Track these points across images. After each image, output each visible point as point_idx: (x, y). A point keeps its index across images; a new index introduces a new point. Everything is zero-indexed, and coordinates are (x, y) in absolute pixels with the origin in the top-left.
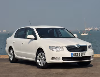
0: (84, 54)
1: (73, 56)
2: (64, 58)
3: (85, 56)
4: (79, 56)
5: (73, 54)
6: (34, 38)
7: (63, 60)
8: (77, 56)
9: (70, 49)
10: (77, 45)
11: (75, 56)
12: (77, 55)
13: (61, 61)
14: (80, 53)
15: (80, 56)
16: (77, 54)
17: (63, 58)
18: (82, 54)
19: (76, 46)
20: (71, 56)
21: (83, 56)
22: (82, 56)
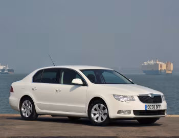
0: (160, 107)
1: (147, 109)
2: (136, 112)
3: (160, 109)
5: (147, 106)
6: (81, 83)
7: (135, 114)
8: (152, 109)
9: (143, 99)
10: (151, 94)
11: (149, 109)
13: (132, 115)
14: (155, 104)
15: (155, 109)
16: (151, 106)
17: (134, 111)
18: (157, 107)
19: (150, 96)
22: (157, 109)
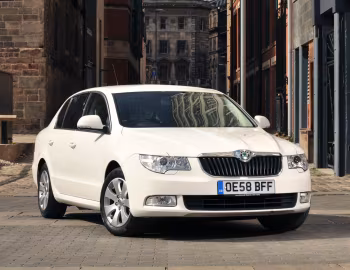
0: (269, 187)
1: (226, 193)
3: (271, 191)
4: (245, 193)
6: (101, 126)
7: (187, 206)
11: (232, 193)
12: (238, 188)
13: (180, 209)
15: (253, 192)
16: (238, 185)
17: (186, 198)
18: (259, 186)
20: (214, 193)
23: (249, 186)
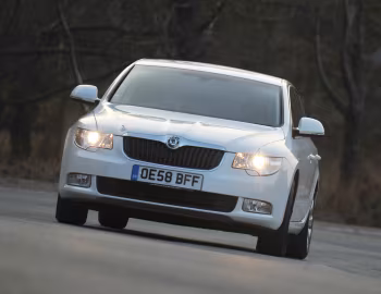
1: (140, 179)
4: (163, 183)
5: (141, 169)
8: (156, 182)
11: (147, 180)
12: (156, 177)
16: (156, 173)
18: (182, 179)
20: (128, 177)
21: (188, 186)
22: (182, 186)
23: (169, 176)
